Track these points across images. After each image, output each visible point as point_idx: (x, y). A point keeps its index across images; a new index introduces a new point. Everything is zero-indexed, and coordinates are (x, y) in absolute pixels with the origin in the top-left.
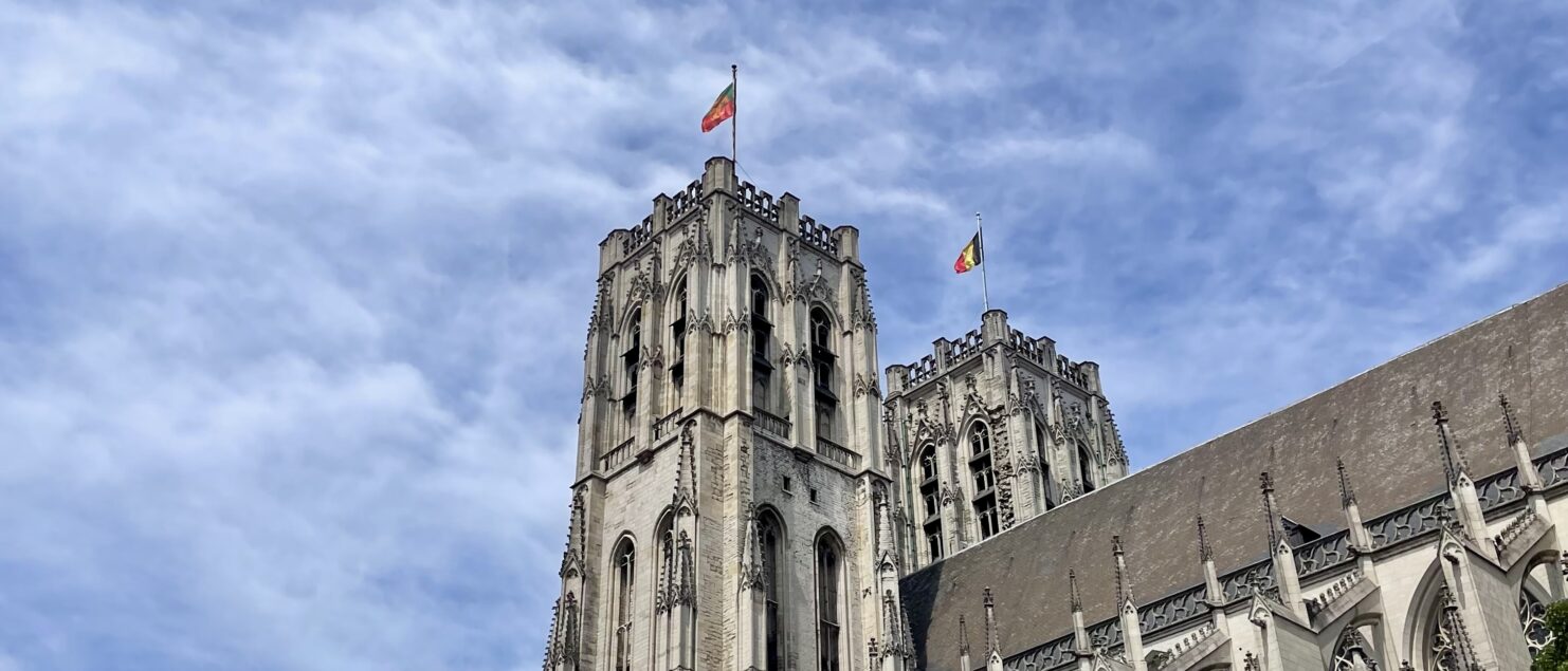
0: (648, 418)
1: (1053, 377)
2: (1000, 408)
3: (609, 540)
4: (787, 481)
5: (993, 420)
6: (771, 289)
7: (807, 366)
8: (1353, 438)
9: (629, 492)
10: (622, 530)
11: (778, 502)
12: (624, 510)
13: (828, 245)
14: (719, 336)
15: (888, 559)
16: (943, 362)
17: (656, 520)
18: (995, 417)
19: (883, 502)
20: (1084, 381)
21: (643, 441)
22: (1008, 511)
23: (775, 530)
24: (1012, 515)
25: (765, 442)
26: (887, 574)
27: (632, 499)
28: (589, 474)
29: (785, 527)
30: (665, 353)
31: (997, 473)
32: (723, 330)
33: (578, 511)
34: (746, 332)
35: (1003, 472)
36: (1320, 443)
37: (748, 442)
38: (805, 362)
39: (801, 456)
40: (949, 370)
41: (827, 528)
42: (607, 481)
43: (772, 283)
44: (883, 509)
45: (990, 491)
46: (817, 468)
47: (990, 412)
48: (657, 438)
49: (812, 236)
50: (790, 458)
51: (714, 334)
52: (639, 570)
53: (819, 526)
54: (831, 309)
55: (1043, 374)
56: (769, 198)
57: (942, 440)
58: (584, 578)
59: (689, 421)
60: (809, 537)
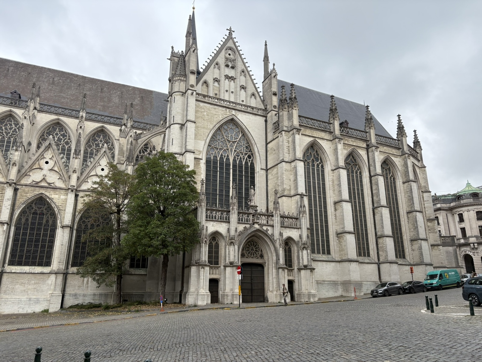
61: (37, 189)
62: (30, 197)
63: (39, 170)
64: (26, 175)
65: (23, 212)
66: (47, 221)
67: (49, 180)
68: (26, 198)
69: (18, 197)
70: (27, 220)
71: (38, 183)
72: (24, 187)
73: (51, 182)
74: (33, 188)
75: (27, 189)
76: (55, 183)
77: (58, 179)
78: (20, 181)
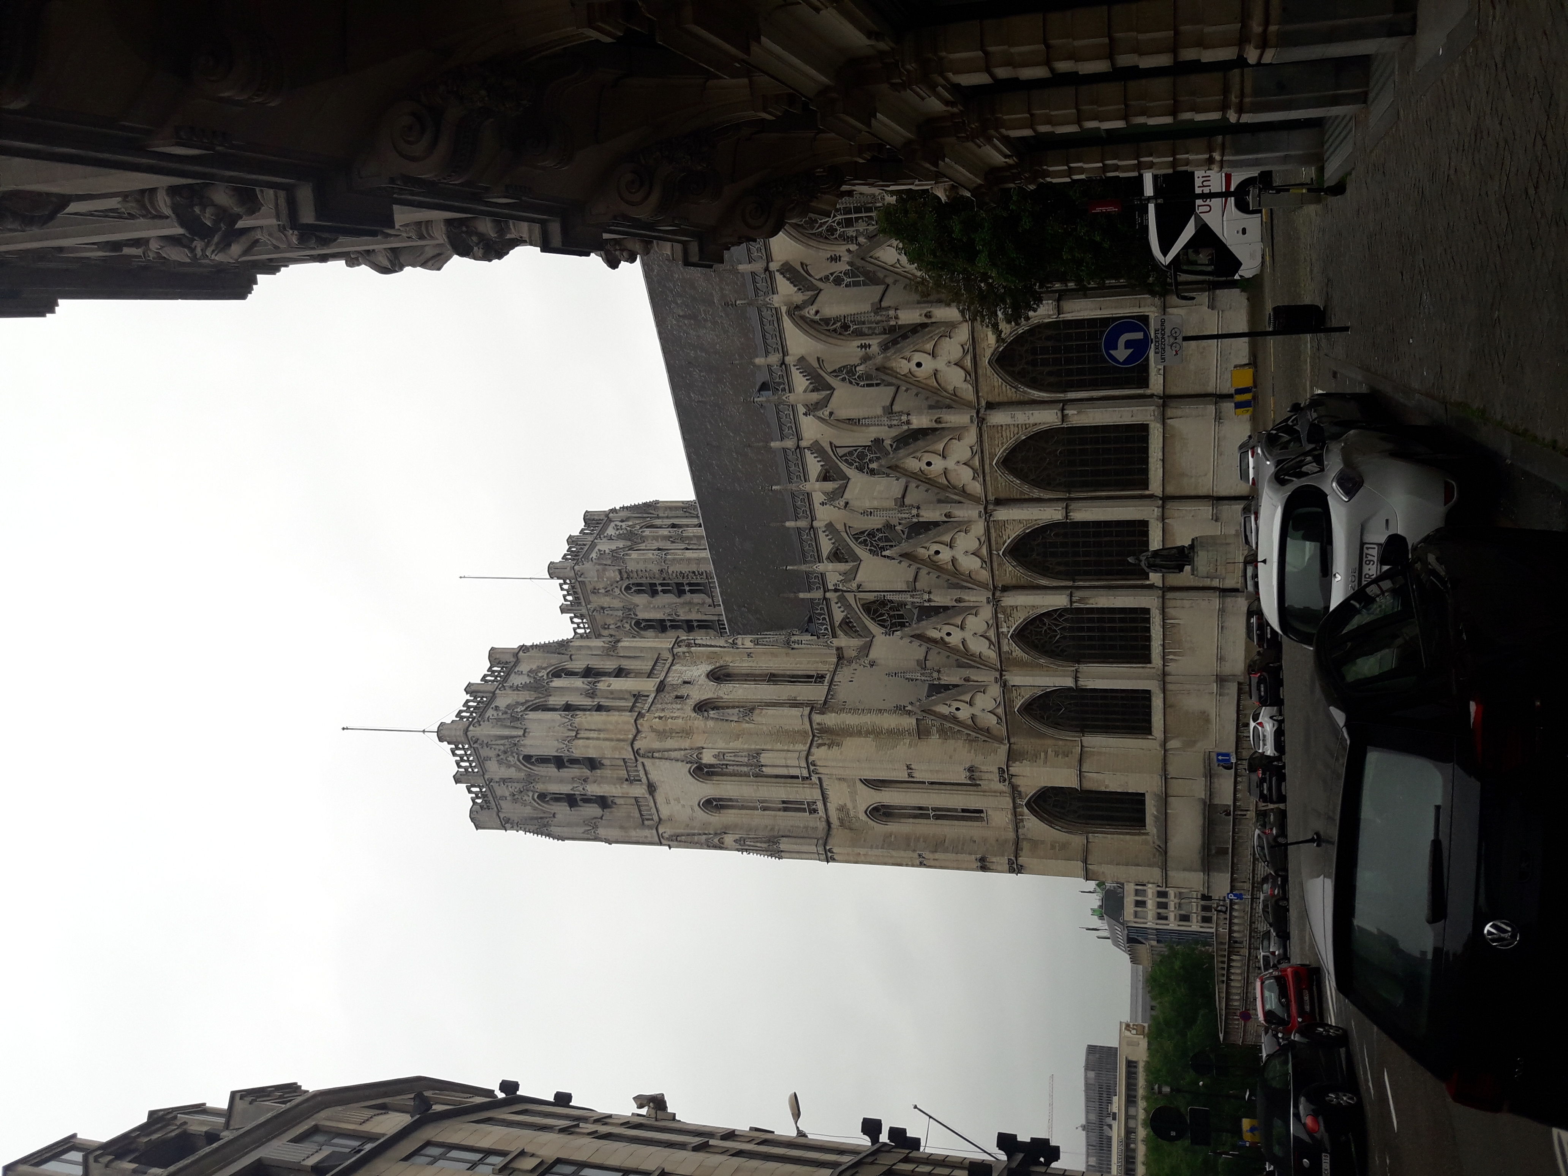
0: (625, 786)
1: (596, 538)
2: (620, 572)
3: (701, 816)
4: (677, 697)
5: (628, 578)
6: (539, 702)
7: (598, 682)
8: (704, 355)
9: (672, 802)
10: (697, 807)
11: (691, 702)
12: (683, 806)
13: (503, 667)
14: (577, 733)
15: (731, 641)
16: (578, 608)
17: (696, 781)
18: (625, 576)
19: (693, 641)
20: (598, 521)
21: (639, 791)
22: (691, 574)
23: (710, 705)
24: (694, 572)
25: (652, 709)
26: (739, 642)
27: (677, 800)
28: (654, 831)
29: (709, 699)
30: (578, 774)
31: (664, 579)
32: (573, 730)
33: (679, 838)
34: (577, 715)
35: (664, 575)
36: (702, 374)
37: (656, 715)
38: (595, 682)
39: (661, 688)
40: (583, 604)
41: (708, 676)
42: (660, 819)
43: (534, 702)
44: (697, 642)
45: (674, 586)
46: (669, 679)
47: (622, 579)
48: (640, 781)
49: (497, 676)
50: (662, 695)
51: (576, 736)
52: (727, 794)
53: (707, 680)
54: (553, 667)
55: (593, 545)
56: (468, 701)
57: (634, 614)
58: (725, 833)
59: (636, 753)
60: (715, 687)
61: (980, 372)
62: (1000, 380)
63: (938, 376)
64: (955, 395)
65: (1035, 384)
66: (1048, 338)
67: (957, 354)
68: (1004, 386)
69: (1005, 399)
70: (1050, 374)
71: (967, 372)
72: (980, 394)
73: (962, 350)
74: (981, 380)
75: (984, 389)
76: (963, 343)
77: (950, 338)
78: (970, 402)
